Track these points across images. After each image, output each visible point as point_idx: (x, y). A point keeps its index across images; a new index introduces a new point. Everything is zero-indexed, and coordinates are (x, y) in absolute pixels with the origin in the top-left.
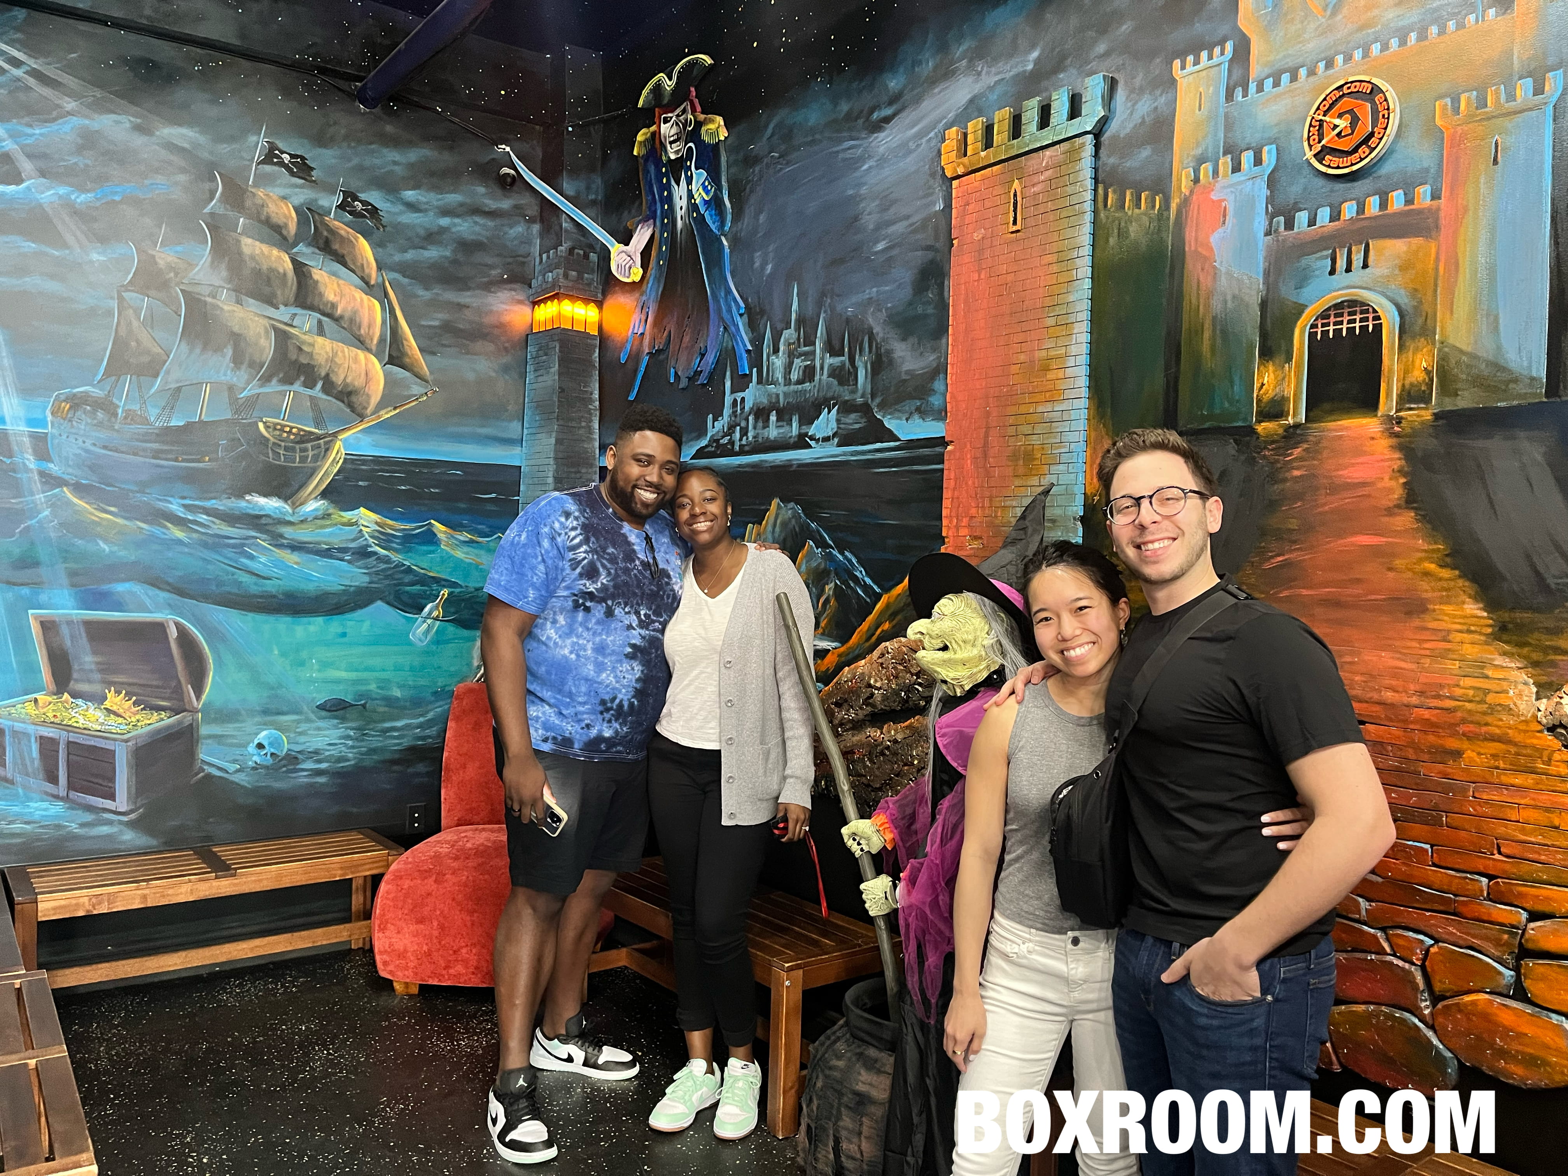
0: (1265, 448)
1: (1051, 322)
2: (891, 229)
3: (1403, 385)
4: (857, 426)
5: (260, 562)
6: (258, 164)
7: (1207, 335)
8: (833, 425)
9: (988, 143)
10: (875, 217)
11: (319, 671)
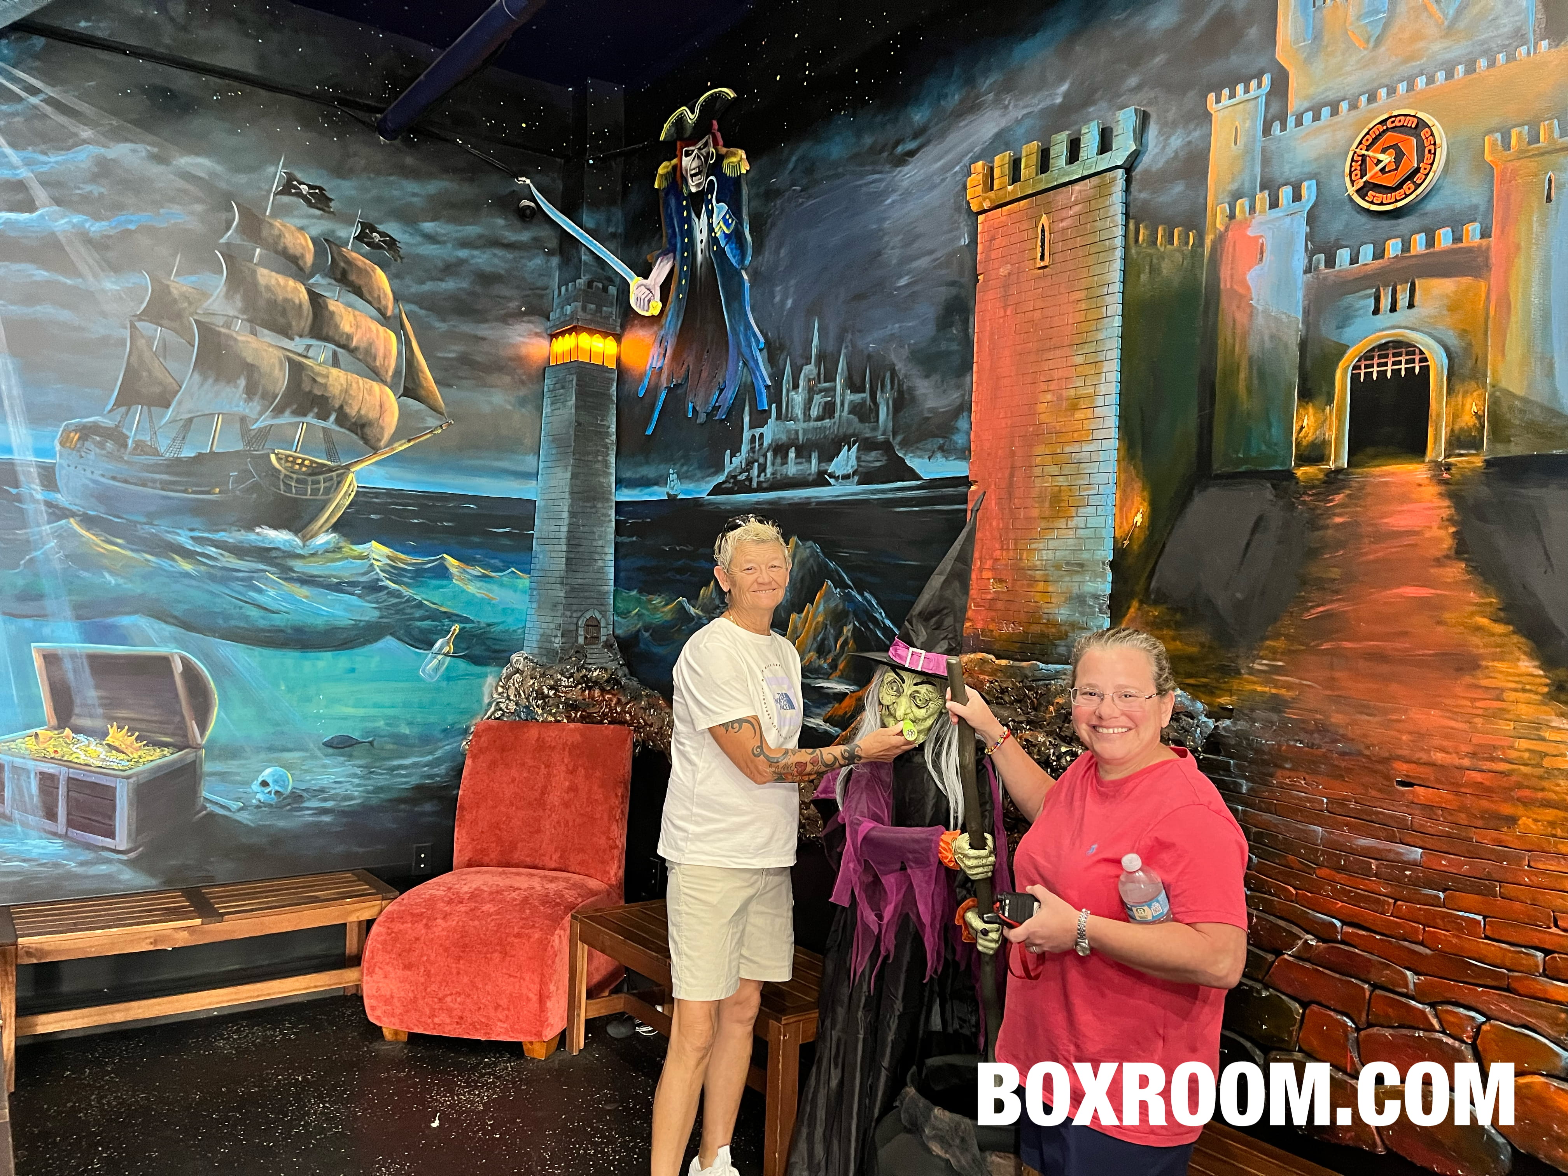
0: (1305, 493)
1: (1079, 360)
2: (916, 264)
3: (1452, 430)
4: (878, 464)
5: (269, 596)
6: (276, 194)
7: (1242, 375)
8: (853, 462)
9: (1015, 178)
10: (897, 252)
11: (326, 707)
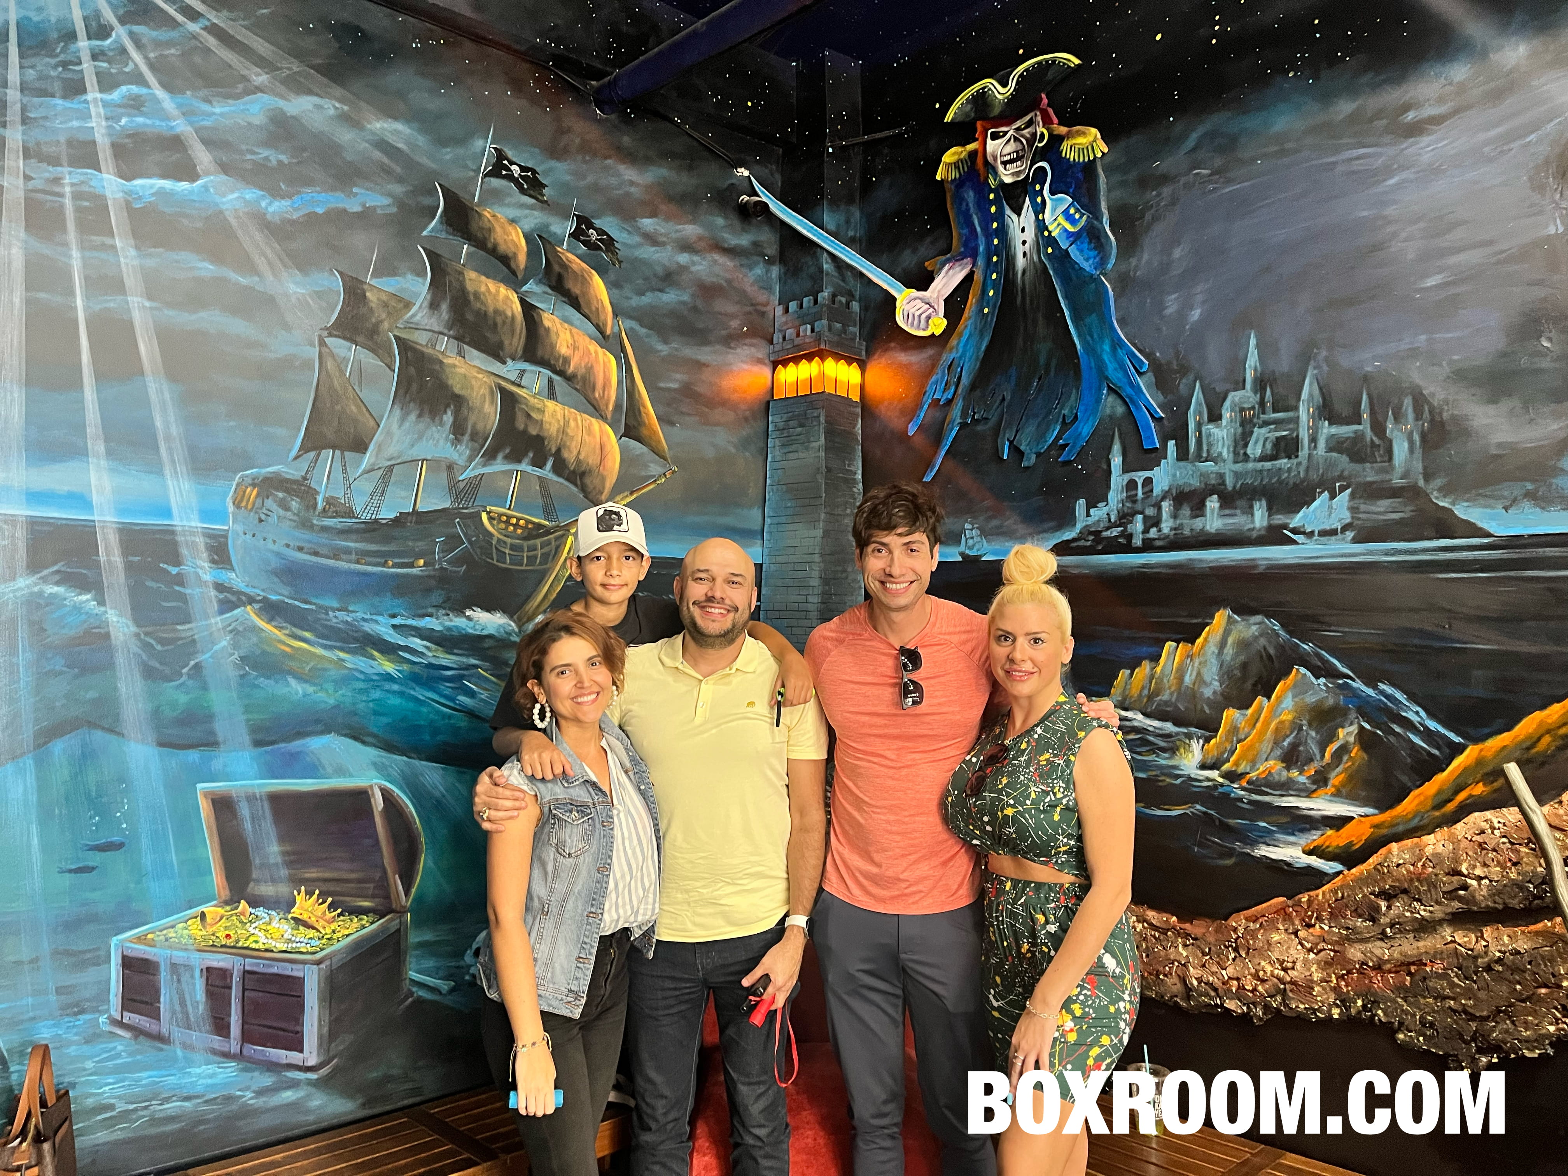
4: (1394, 516)
6: (485, 176)
8: (1342, 513)
